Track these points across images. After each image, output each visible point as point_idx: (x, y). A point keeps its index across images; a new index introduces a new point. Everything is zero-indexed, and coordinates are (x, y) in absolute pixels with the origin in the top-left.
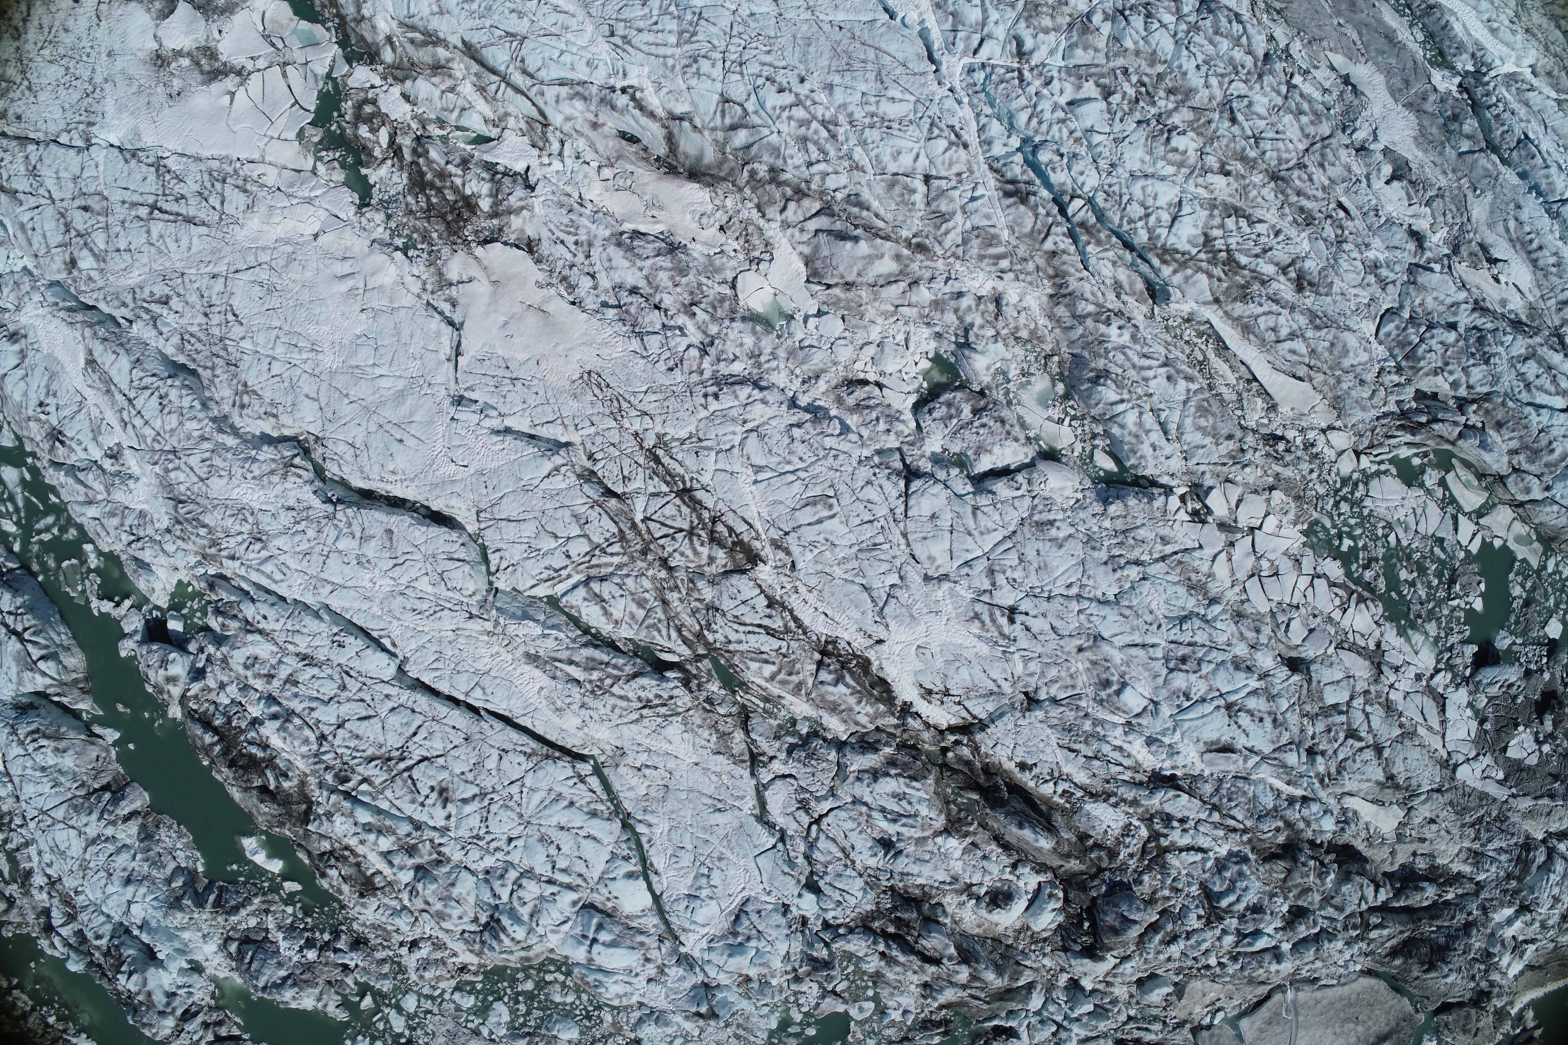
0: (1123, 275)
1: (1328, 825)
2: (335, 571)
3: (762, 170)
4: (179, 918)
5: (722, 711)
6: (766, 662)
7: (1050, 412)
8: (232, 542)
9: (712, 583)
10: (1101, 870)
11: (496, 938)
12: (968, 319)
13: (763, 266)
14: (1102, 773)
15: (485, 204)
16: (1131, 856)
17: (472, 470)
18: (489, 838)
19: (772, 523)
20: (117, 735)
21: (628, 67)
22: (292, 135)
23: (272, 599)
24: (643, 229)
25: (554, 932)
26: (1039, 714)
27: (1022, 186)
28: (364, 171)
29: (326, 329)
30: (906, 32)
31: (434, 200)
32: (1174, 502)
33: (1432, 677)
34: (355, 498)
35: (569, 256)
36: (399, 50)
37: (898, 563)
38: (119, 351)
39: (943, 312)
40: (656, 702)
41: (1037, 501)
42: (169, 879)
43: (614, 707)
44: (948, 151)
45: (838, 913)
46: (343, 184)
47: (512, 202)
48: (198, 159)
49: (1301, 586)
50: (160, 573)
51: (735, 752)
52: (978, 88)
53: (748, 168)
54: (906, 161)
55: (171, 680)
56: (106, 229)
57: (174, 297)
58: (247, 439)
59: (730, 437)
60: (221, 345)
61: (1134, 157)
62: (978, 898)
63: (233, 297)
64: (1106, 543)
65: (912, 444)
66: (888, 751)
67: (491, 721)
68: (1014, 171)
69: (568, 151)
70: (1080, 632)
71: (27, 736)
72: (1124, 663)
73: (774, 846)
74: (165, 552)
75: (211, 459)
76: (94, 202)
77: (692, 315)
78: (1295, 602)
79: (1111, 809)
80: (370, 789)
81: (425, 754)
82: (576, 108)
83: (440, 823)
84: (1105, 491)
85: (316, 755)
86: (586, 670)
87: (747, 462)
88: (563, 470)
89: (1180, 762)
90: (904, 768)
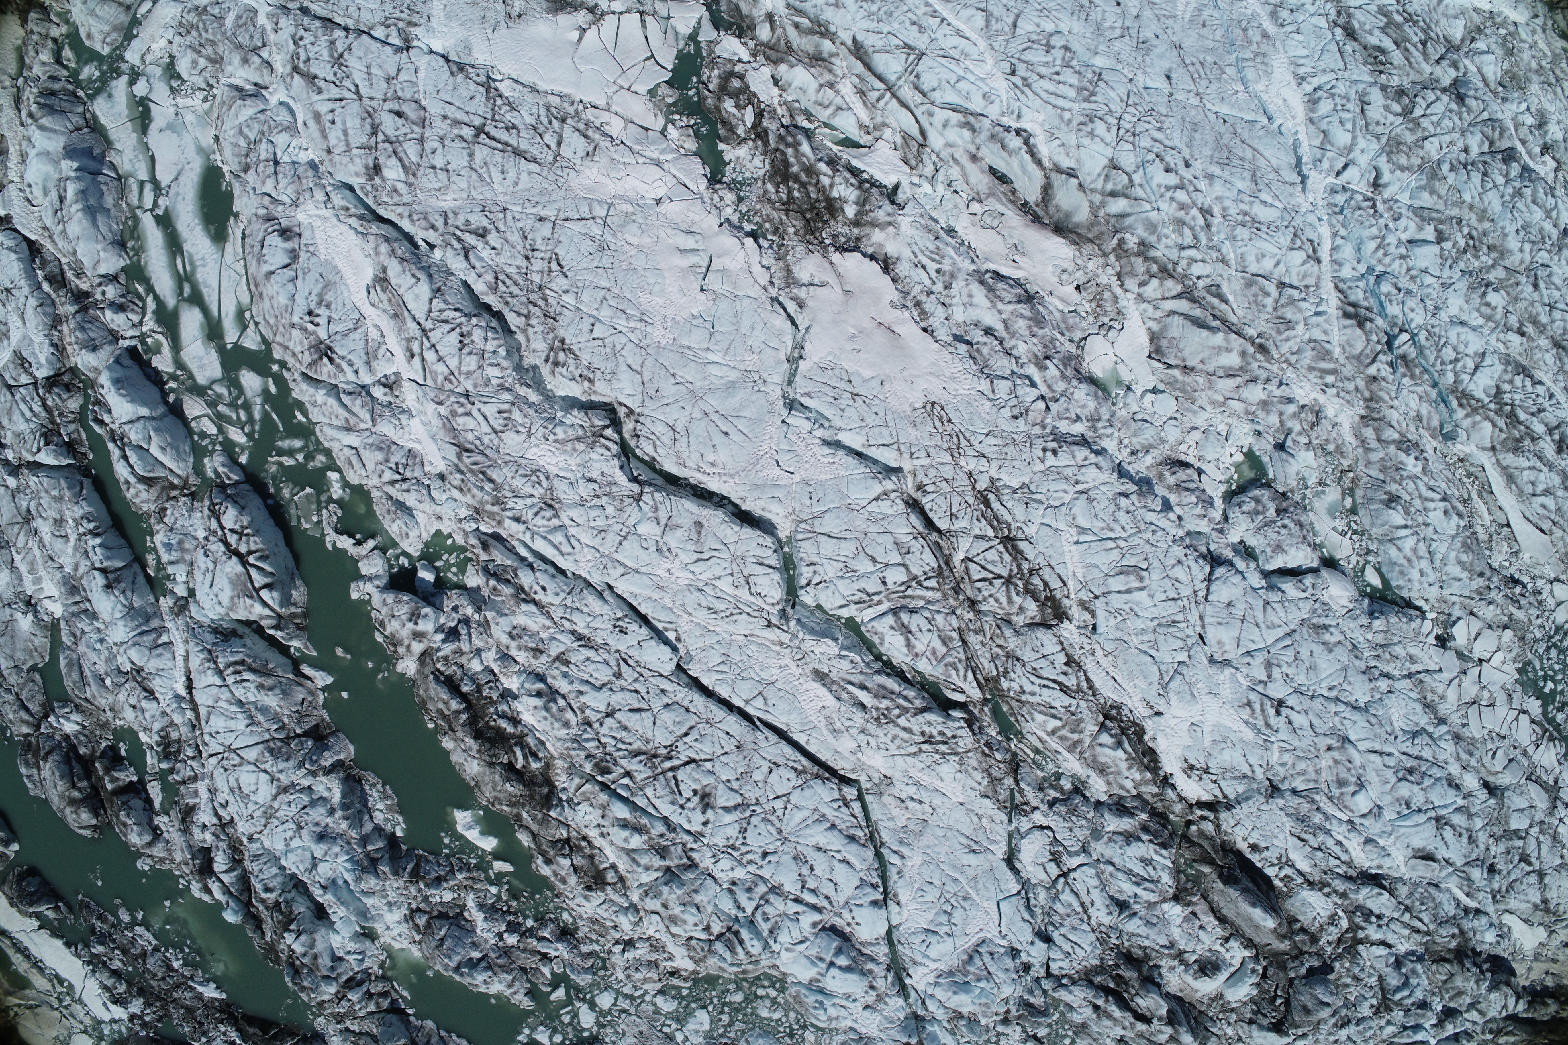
0: (1425, 409)
1: (1490, 937)
2: (630, 554)
3: (1132, 242)
4: (371, 882)
5: (999, 756)
6: (1054, 717)
7: (1336, 523)
8: (520, 504)
9: (1017, 632)
10: (1302, 953)
11: (731, 949)
12: (1289, 424)
13: (1112, 334)
14: (1322, 864)
15: (850, 211)
16: (1329, 943)
17: (797, 478)
18: (744, 849)
19: (1084, 585)
20: (330, 680)
21: (1024, 110)
22: (644, 90)
23: (554, 572)
24: (1004, 271)
25: (787, 950)
26: (1280, 802)
27: (1362, 311)
28: (721, 146)
29: (660, 301)
30: (1282, 141)
31: (796, 194)
32: (1428, 625)
34: (664, 482)
35: (928, 282)
36: (779, 31)
37: (1190, 642)
38: (419, 274)
39: (1268, 413)
40: (939, 739)
41: (1317, 605)
42: (364, 840)
43: (895, 737)
44: (1304, 263)
45: (1065, 964)
46: (695, 154)
47: (881, 215)
48: (535, 90)
49: (1509, 719)
50: (421, 518)
51: (1001, 798)
52: (1337, 210)
53: (1118, 236)
54: (1267, 265)
55: (418, 636)
56: (421, 141)
57: (494, 232)
58: (549, 397)
59: (1061, 494)
60: (540, 294)
61: (1455, 304)
62: (1187, 965)
63: (560, 246)
64: (1366, 654)
65: (1221, 531)
66: (1144, 816)
67: (768, 733)
68: (1357, 295)
69: (941, 176)
70: (1332, 732)
71: (228, 666)
72: (1363, 767)
73: (1019, 893)
74: (432, 499)
75: (510, 411)
76: (409, 109)
77: (1043, 368)
78: (1503, 733)
79: (1323, 898)
80: (631, 784)
81: (694, 756)
82: (961, 137)
83: (696, 827)
84: (1370, 605)
85: (574, 740)
86: (875, 697)
87: (1072, 522)
88: (893, 496)
89: (1386, 863)
90: (1154, 835)
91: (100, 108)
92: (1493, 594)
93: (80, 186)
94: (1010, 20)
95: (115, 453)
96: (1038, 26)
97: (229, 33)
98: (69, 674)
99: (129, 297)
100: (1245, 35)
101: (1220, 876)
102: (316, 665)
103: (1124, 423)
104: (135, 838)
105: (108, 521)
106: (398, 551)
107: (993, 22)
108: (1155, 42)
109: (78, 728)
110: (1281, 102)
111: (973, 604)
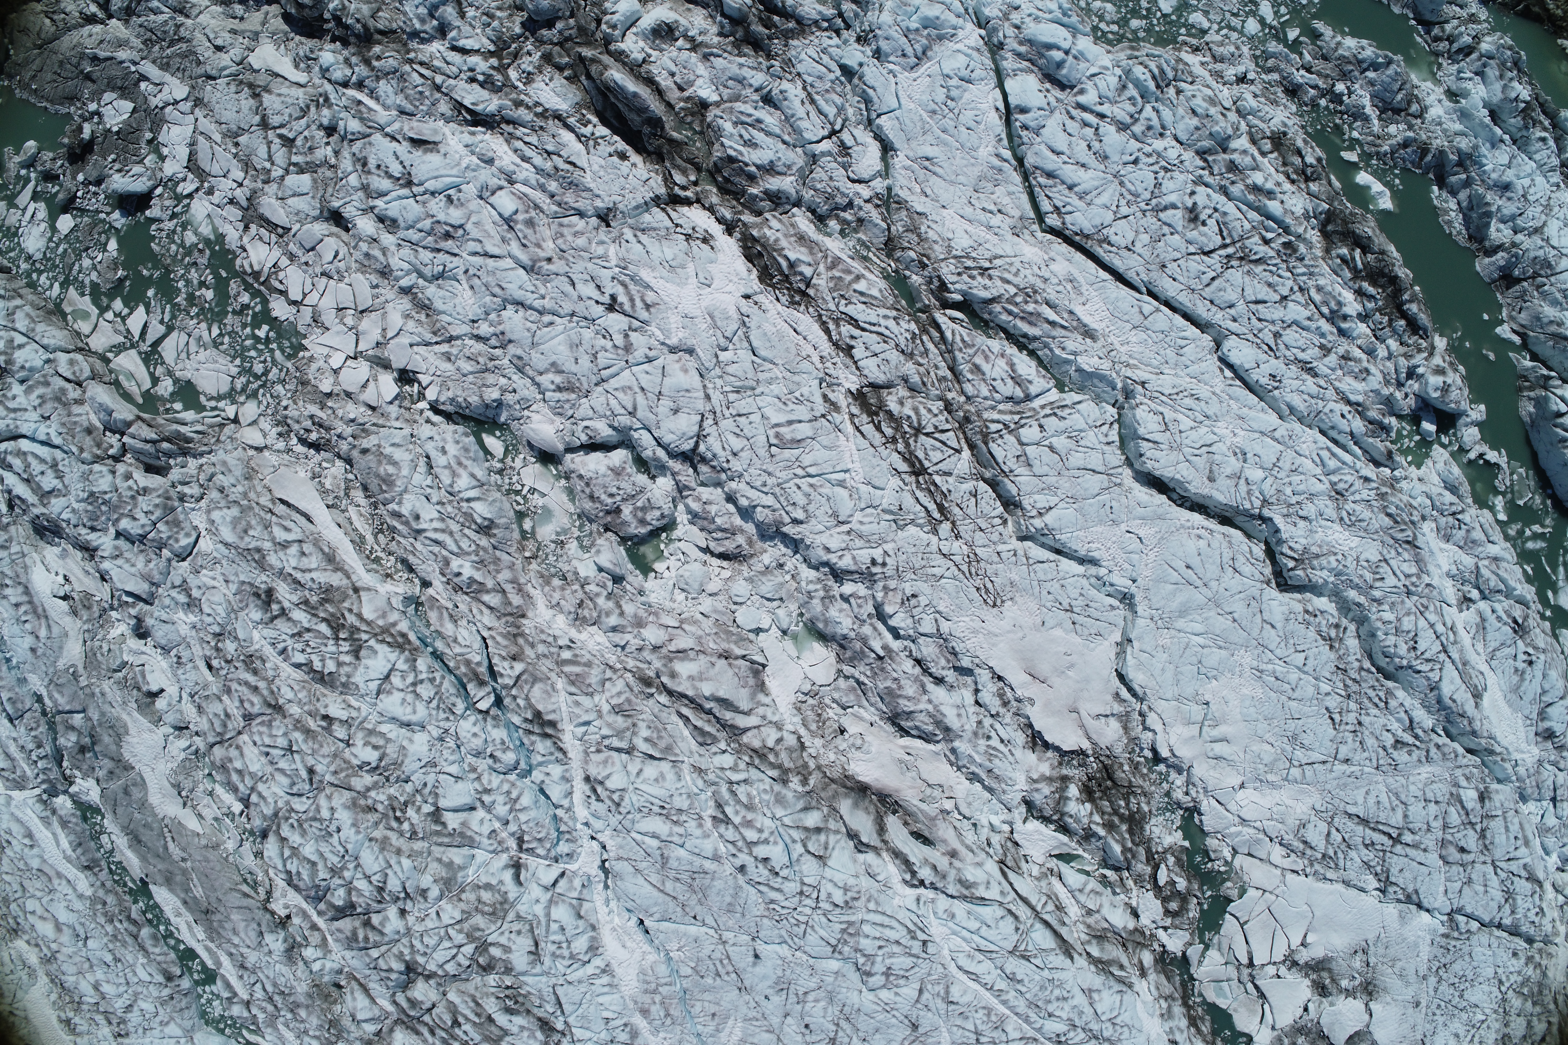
0: (449, 628)
1: (326, 58)
2: (1269, 450)
3: (795, 783)
4: (1463, 144)
5: (912, 255)
6: (862, 294)
7: (540, 502)
8: (1365, 495)
9: (905, 379)
10: (560, 44)
11: (1161, 72)
12: (611, 604)
13: (807, 687)
14: (546, 137)
15: (1073, 791)
16: (529, 54)
17: (1124, 527)
18: (1156, 168)
19: (836, 428)
21: (914, 907)
22: (1251, 893)
23: (1333, 434)
24: (920, 744)
25: (1105, 69)
26: (599, 203)
27: (536, 730)
28: (1186, 844)
29: (1245, 691)
30: (629, 903)
31: (1122, 804)
32: (431, 394)
33: (197, 190)
34: (1239, 520)
35: (998, 726)
36: (1135, 961)
37: (718, 371)
38: (1449, 703)
39: (635, 615)
40: (974, 273)
41: (570, 413)
42: (1468, 183)
43: (1016, 274)
44: (606, 777)
45: (826, 42)
47: (1046, 789)
48: (1347, 883)
49: (315, 295)
50: (1436, 479)
51: (904, 213)
52: (566, 837)
53: (808, 789)
54: (651, 770)
55: (1440, 371)
56: (1445, 827)
57: (1388, 747)
58: (1336, 595)
59: (865, 520)
60: (1350, 692)
61: (418, 745)
62: (685, 36)
63: (1331, 738)
64: (506, 361)
65: (681, 487)
66: (754, 191)
67: (1136, 281)
68: (542, 746)
69: (984, 833)
70: (546, 277)
72: (506, 241)
73: (878, 117)
74: (1428, 497)
75: (1374, 580)
76: (1454, 854)
77: (885, 647)
78: (324, 280)
79: (542, 100)
80: (1264, 233)
81: (1206, 259)
82: (970, 874)
83: (1201, 189)
84: (499, 415)
85: (1311, 274)
86: (1039, 315)
87: (853, 492)
88: (1034, 513)
89: (467, 138)
90: (742, 172)
92: (349, 431)
94: (926, 995)
96: (896, 994)
100: (667, 1011)
101: (662, 128)
103: (791, 596)
107: (941, 992)
108: (769, 992)
110: (628, 944)
111: (951, 410)
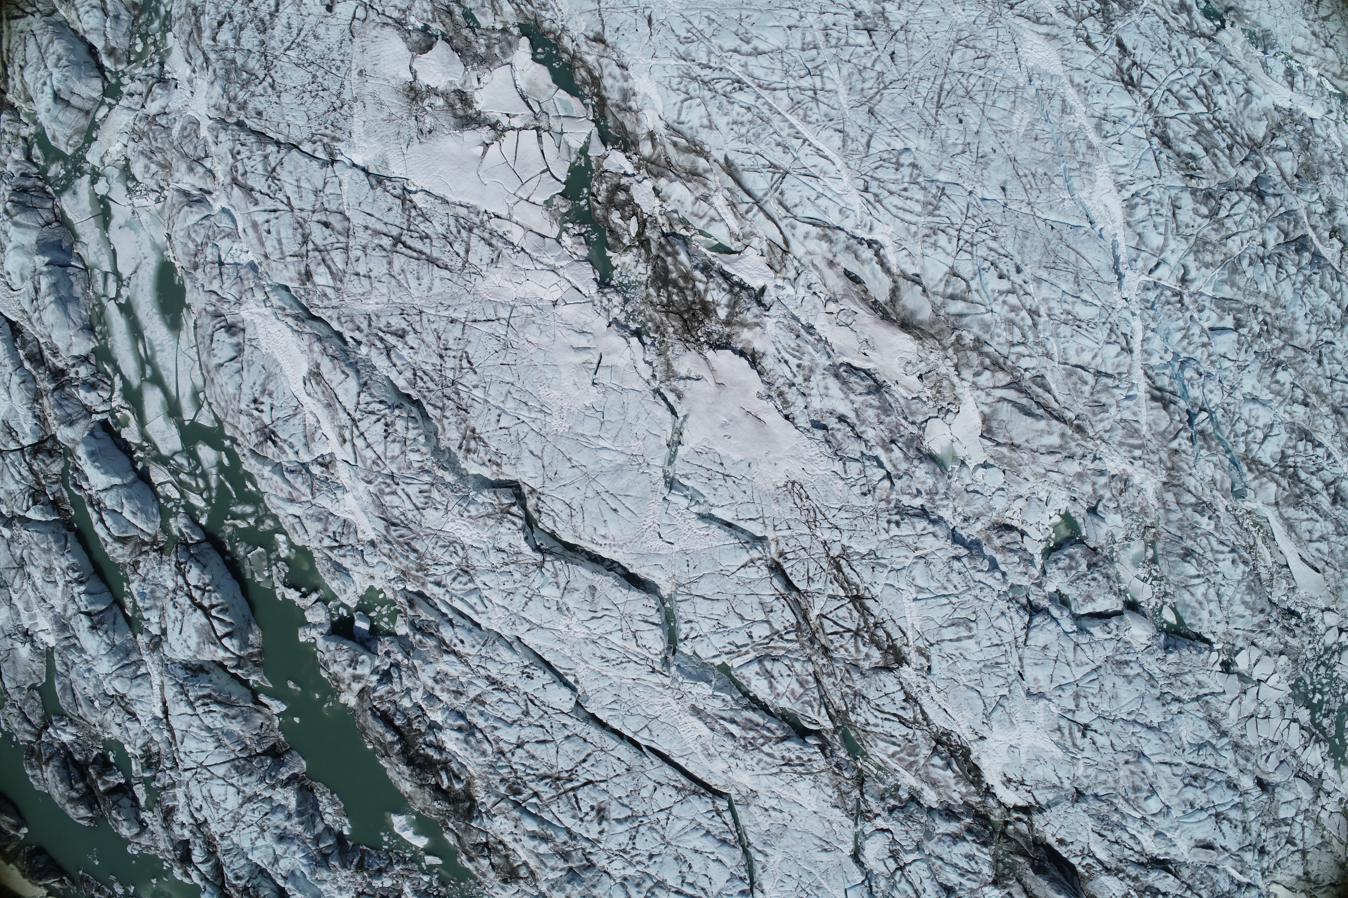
0: (1219, 475)
2: (535, 612)
3: (968, 338)
4: (324, 874)
5: (847, 774)
6: (894, 744)
7: (1139, 571)
8: (440, 570)
9: (863, 675)
12: (1101, 492)
13: (950, 417)
14: (1118, 854)
15: (722, 313)
17: (676, 548)
18: (633, 853)
19: (921, 635)
20: (284, 708)
21: (876, 223)
22: (540, 201)
23: (470, 626)
24: (856, 364)
26: (1084, 806)
27: (1168, 395)
28: (609, 253)
29: (557, 394)
30: (1102, 243)
31: (675, 298)
34: (563, 550)
35: (789, 375)
36: (659, 148)
37: (1010, 679)
38: (348, 371)
39: (1083, 483)
40: (797, 762)
41: (1120, 645)
42: (317, 839)
43: (760, 761)
44: (1118, 355)
46: (587, 260)
47: (749, 317)
48: (445, 202)
49: (1281, 728)
50: (356, 577)
51: (849, 807)
52: (1149, 305)
53: (957, 333)
54: (1085, 358)
55: (357, 678)
56: (346, 249)
57: (411, 333)
58: (463, 476)
59: (902, 559)
60: (453, 388)
61: (1249, 383)
63: (470, 345)
64: (1161, 683)
65: (1039, 585)
66: (968, 820)
67: (653, 757)
68: (1164, 382)
69: (802, 280)
70: (1130, 749)
71: (198, 698)
72: (1155, 776)
73: (863, 882)
74: (366, 562)
75: (429, 491)
76: (334, 220)
77: (889, 450)
78: (1276, 740)
79: (1118, 882)
80: (538, 802)
81: (591, 778)
82: (820, 247)
83: (593, 835)
84: (1166, 640)
85: (491, 766)
86: (743, 728)
87: (912, 582)
88: (758, 563)
89: (1173, 851)
90: (977, 835)
91: (66, 203)
93: (52, 279)
94: (864, 141)
95: (94, 517)
96: (889, 145)
97: (176, 143)
98: (64, 695)
99: (100, 376)
100: (1073, 146)
101: (1032, 866)
102: (272, 695)
103: (958, 494)
104: (125, 831)
105: (90, 569)
106: (338, 603)
107: (849, 142)
108: (992, 156)
109: (73, 738)
110: (1102, 208)
111: (826, 651)
